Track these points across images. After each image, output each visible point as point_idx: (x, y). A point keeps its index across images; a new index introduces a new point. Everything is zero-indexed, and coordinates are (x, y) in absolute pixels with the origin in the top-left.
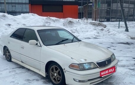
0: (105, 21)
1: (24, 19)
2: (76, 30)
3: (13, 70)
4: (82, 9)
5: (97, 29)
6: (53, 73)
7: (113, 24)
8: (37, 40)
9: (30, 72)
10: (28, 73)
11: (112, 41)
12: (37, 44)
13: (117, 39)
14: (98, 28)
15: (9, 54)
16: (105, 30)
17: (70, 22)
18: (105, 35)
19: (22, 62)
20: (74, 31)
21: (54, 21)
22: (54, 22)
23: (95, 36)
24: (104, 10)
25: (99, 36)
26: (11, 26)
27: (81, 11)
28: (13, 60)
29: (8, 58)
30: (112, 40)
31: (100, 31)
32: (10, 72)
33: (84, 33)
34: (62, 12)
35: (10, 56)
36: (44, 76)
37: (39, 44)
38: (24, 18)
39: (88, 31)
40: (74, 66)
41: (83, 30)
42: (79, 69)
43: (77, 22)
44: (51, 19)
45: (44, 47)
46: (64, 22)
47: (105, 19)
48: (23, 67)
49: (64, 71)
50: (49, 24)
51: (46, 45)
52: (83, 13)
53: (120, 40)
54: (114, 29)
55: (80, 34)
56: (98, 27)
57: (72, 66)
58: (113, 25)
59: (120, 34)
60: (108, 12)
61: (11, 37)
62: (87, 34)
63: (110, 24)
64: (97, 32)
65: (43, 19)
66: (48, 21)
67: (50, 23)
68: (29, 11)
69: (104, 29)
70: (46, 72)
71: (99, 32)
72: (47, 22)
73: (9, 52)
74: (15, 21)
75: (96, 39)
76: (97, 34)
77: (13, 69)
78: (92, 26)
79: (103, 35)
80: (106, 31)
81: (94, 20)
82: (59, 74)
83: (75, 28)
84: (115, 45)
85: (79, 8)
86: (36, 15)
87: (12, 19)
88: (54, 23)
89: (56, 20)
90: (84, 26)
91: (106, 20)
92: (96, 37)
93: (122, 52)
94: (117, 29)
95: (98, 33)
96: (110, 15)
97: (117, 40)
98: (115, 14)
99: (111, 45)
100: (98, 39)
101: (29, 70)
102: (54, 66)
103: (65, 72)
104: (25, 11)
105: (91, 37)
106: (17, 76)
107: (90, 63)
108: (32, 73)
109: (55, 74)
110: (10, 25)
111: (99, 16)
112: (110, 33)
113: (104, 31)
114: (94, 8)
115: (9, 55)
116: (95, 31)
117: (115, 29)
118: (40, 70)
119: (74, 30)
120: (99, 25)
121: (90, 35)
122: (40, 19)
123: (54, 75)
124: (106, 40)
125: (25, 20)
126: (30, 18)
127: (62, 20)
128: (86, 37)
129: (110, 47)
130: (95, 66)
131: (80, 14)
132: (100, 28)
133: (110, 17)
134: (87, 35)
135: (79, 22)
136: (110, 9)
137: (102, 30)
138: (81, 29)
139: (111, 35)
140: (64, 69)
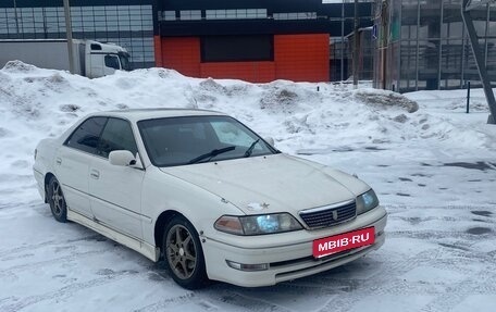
0: (420, 89)
1: (125, 88)
2: (304, 122)
3: (68, 245)
4: (343, 47)
5: (382, 119)
6: (174, 247)
7: (449, 99)
8: (135, 150)
9: (118, 250)
10: (111, 254)
11: (427, 156)
12: (133, 162)
13: (448, 150)
14: (384, 113)
15: (60, 198)
16: (411, 121)
17: (285, 93)
18: (410, 138)
19: (96, 220)
20: (296, 125)
21: (229, 93)
22: (229, 95)
23: (371, 141)
24: (415, 47)
25: (388, 142)
26: (78, 112)
27: (340, 55)
28: (71, 216)
29: (58, 210)
30: (427, 154)
31: (391, 124)
32: (58, 250)
33: (333, 133)
34: (272, 60)
35: (63, 203)
36: (154, 259)
37: (139, 163)
38: (124, 85)
39: (347, 125)
40: (227, 222)
41: (328, 121)
42: (242, 232)
43: (310, 95)
44: (219, 86)
45: (153, 171)
46: (264, 93)
47: (420, 79)
48: (100, 238)
49: (201, 238)
50: (210, 102)
51: (159, 166)
52: (346, 61)
53: (456, 155)
54: (446, 116)
55: (318, 135)
56: (385, 109)
57: (222, 224)
58: (451, 102)
59: (465, 133)
60: (431, 57)
61: (66, 144)
62: (342, 133)
63: (438, 99)
64: (379, 129)
65: (189, 87)
66: (209, 93)
67: (213, 100)
68: (153, 60)
69: (408, 115)
70: (157, 246)
71: (389, 127)
72: (204, 98)
73: (60, 193)
74: (92, 94)
75: (373, 153)
76: (381, 136)
77: (69, 241)
78: (362, 105)
79: (403, 138)
80: (414, 124)
81: (381, 85)
82: (190, 248)
83: (300, 116)
84: (431, 172)
85: (334, 45)
86: (173, 73)
87: (83, 88)
88: (228, 99)
89: (235, 89)
90: (335, 108)
91: (424, 84)
92: (374, 145)
93: (444, 194)
94: (460, 116)
95: (385, 131)
96: (437, 67)
97: (448, 154)
98: (458, 63)
99: (414, 172)
100: (380, 153)
101: (116, 244)
102: (176, 228)
103: (204, 241)
104: (141, 60)
105: (357, 146)
106: (76, 261)
107: (278, 216)
108: (124, 253)
109: (182, 251)
110: (74, 109)
111: (396, 72)
112: (429, 132)
113: (407, 123)
114: (379, 42)
115: (60, 201)
116: (374, 124)
117: (450, 116)
118: (141, 241)
119: (297, 120)
120: (392, 102)
121: (352, 138)
122: (177, 86)
123: (177, 254)
124: (406, 154)
125: (127, 91)
126: (144, 83)
127: (257, 89)
128: (336, 145)
129: (411, 178)
130: (292, 223)
131: (335, 63)
132: (394, 112)
133: (437, 75)
134: (343, 139)
135: (317, 95)
136: (437, 42)
137: (401, 119)
138: (323, 117)
139: (432, 136)
140: (202, 233)
